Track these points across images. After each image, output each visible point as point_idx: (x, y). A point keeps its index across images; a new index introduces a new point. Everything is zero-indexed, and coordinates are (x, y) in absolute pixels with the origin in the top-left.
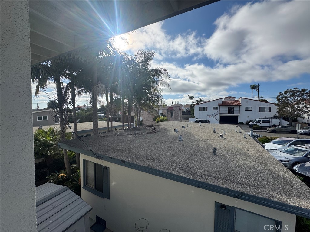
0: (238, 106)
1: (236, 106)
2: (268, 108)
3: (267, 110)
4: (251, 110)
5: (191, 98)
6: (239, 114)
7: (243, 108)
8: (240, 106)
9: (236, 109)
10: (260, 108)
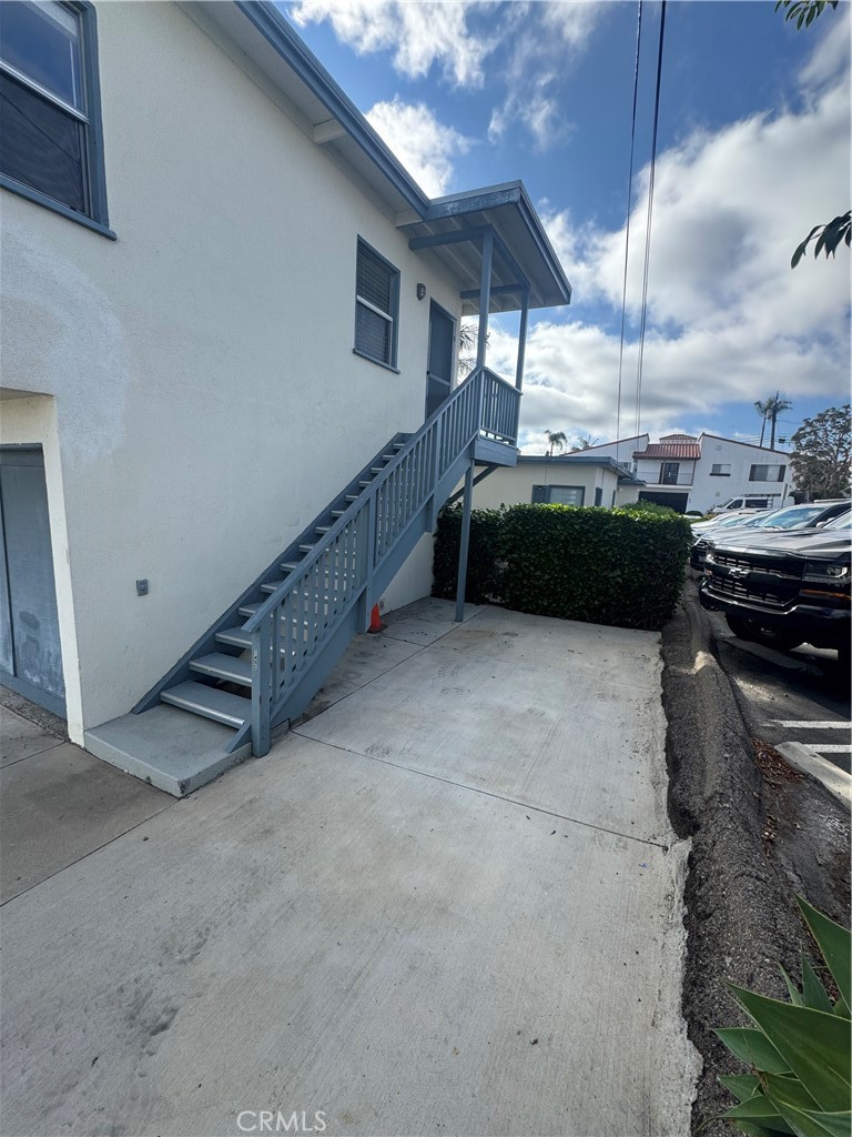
0: (690, 459)
1: (686, 459)
2: (778, 469)
3: (773, 473)
4: (729, 475)
5: (555, 439)
6: (691, 485)
7: (705, 467)
8: (697, 459)
9: (684, 470)
10: (753, 467)
